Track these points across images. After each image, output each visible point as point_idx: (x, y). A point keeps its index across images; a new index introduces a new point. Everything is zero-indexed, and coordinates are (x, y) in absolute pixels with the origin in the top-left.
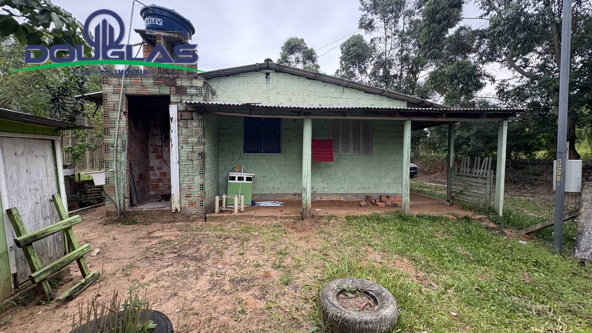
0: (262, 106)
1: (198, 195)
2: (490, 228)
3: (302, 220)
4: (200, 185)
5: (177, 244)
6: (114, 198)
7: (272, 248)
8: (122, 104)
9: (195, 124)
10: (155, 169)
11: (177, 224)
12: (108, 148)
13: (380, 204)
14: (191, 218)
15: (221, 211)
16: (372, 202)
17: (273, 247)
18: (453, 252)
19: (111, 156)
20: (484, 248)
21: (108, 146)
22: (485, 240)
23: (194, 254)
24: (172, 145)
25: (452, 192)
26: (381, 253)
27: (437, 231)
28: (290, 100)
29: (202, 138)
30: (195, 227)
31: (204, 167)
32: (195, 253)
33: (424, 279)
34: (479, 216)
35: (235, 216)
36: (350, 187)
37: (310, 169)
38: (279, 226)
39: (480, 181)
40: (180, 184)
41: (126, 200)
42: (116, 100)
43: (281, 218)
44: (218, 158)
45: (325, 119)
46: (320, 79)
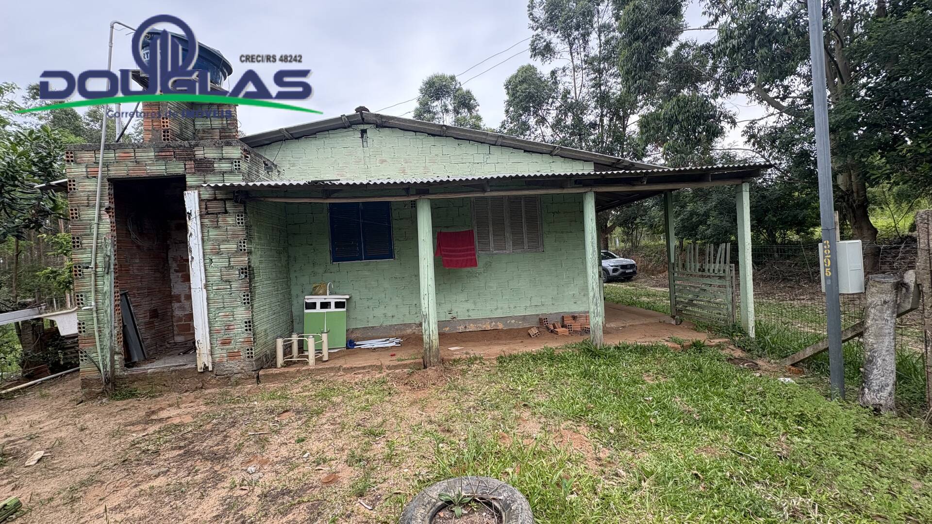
0: (341, 184)
1: (242, 340)
2: (735, 358)
3: (425, 367)
4: (246, 322)
5: (191, 431)
6: (94, 355)
7: (359, 425)
8: (102, 195)
9: (230, 220)
10: (183, 298)
11: (208, 391)
12: (80, 271)
13: (560, 330)
14: (232, 379)
15: (288, 364)
16: (548, 328)
17: (361, 422)
18: (665, 407)
19: (87, 283)
20: (718, 395)
21: (79, 267)
22: (724, 381)
23: (215, 448)
24: (192, 258)
25: (677, 303)
26: (543, 420)
27: (646, 372)
28: (404, 172)
29: (244, 243)
30: (238, 395)
31: (250, 292)
32: (218, 445)
33: (609, 462)
34: (717, 341)
35: (308, 370)
36: (512, 306)
37: (432, 283)
38: (383, 382)
39: (717, 282)
40: (209, 322)
41: (116, 357)
42: (92, 188)
43: (389, 368)
44: (288, 272)
45: (463, 198)
46: (450, 135)
